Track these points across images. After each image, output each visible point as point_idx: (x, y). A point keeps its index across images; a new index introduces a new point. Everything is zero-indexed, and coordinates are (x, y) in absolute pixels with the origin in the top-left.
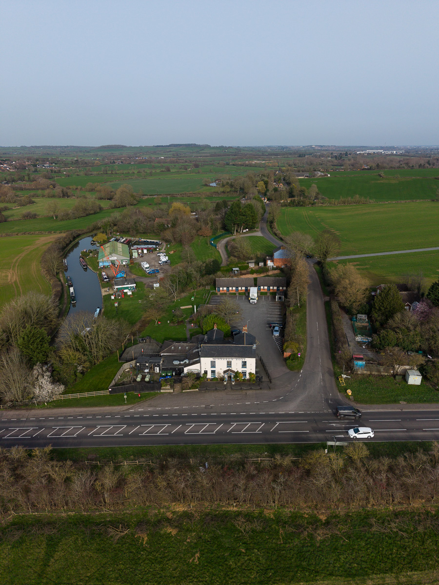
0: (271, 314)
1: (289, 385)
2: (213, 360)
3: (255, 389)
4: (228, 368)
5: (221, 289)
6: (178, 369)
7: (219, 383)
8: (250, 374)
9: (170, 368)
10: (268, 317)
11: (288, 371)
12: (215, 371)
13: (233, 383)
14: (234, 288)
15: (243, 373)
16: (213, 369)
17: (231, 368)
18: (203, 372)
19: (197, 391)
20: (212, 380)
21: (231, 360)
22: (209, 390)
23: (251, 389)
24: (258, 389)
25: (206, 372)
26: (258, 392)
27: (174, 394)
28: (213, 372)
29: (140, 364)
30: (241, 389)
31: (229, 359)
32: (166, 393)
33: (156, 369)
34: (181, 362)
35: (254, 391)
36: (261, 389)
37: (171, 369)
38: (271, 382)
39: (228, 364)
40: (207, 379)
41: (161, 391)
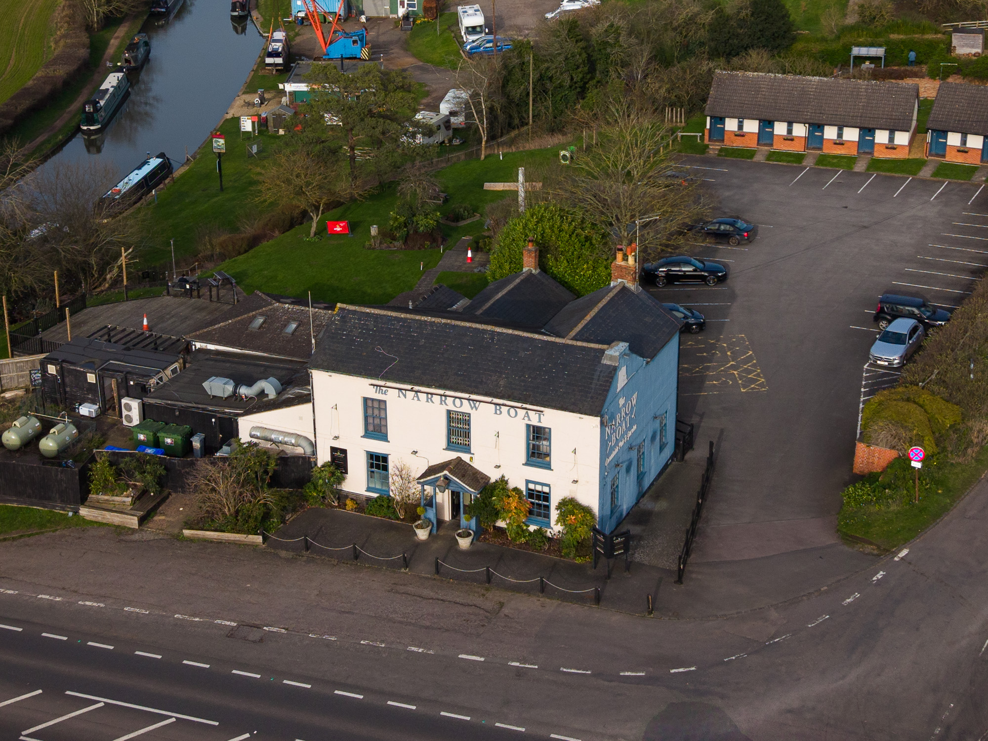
0: (925, 264)
1: (774, 614)
2: (372, 393)
3: (565, 598)
4: (452, 455)
5: (731, 125)
6: (219, 419)
7: (392, 528)
8: (569, 506)
9: (183, 411)
10: (901, 275)
11: (828, 539)
12: (385, 458)
13: (464, 543)
14: (800, 130)
15: (531, 494)
16: (377, 447)
17: (465, 457)
18: (324, 457)
19: (253, 546)
20: (362, 504)
21: (466, 408)
22: (321, 552)
23: (543, 589)
24: (581, 599)
25: (339, 459)
26: (573, 610)
27: (136, 537)
28: (378, 463)
29: (61, 371)
30: (489, 578)
31: (459, 402)
32: (101, 525)
33: (129, 408)
34: (244, 391)
35: (551, 606)
36: (598, 599)
37: (185, 415)
38: (680, 576)
39: (450, 432)
40: (342, 497)
41: (84, 512)
